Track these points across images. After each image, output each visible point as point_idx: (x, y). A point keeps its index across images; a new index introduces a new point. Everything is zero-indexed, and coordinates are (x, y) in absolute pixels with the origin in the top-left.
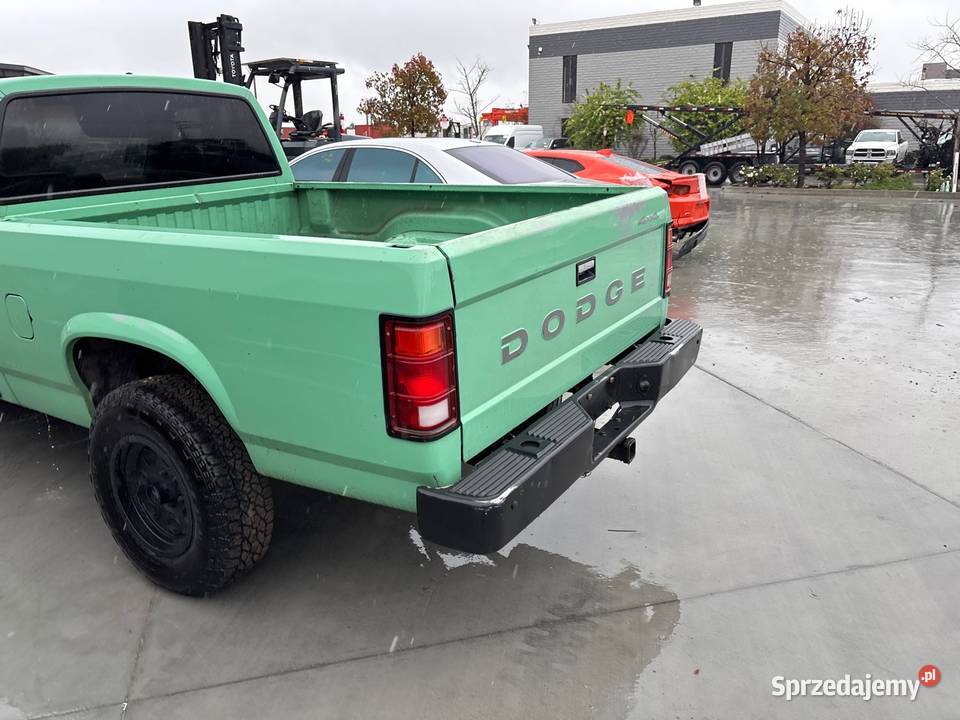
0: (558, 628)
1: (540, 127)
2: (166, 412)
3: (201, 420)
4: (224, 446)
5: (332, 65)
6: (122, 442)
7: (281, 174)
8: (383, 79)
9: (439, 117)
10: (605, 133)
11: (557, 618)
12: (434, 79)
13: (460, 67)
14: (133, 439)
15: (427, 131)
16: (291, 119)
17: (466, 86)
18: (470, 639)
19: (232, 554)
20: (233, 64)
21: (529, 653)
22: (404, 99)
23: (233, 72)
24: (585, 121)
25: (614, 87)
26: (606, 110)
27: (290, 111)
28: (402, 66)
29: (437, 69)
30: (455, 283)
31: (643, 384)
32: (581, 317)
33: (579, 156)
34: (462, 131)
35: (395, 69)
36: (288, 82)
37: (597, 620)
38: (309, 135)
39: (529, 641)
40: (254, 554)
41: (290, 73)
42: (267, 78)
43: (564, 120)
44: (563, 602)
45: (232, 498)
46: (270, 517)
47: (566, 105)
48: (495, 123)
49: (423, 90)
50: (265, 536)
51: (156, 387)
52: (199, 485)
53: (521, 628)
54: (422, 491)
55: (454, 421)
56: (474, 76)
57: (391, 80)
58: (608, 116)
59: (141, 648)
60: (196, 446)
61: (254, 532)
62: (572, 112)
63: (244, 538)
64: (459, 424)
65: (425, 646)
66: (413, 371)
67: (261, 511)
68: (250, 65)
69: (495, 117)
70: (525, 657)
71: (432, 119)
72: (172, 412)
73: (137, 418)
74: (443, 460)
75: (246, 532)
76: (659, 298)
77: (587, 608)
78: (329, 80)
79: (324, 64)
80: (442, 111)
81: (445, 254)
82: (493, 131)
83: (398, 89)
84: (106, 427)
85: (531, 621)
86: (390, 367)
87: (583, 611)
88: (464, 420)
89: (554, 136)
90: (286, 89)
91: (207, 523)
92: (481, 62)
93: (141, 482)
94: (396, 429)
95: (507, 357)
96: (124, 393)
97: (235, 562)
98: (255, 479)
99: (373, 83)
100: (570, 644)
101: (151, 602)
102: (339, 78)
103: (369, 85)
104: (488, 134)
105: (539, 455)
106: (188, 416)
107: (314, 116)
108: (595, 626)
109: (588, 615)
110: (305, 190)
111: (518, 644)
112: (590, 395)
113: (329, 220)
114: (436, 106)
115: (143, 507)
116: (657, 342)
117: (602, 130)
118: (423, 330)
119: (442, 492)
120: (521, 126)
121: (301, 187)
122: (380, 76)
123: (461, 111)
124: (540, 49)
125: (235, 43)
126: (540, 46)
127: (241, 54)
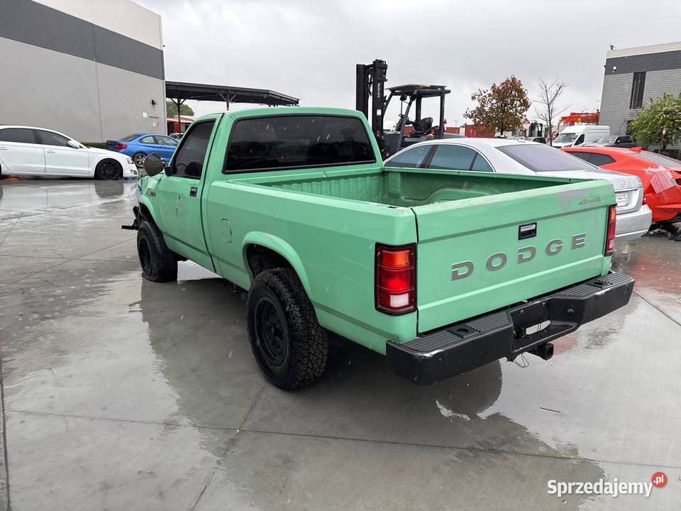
0: (481, 454)
1: (609, 127)
2: (280, 285)
3: (297, 292)
4: (306, 308)
5: (443, 88)
6: (261, 300)
7: (375, 162)
8: (484, 94)
9: (522, 121)
10: (664, 132)
11: (482, 448)
12: (521, 93)
13: (541, 84)
14: (266, 299)
15: (512, 130)
16: (411, 123)
17: (546, 99)
18: (424, 446)
19: (303, 368)
20: (379, 89)
21: (455, 462)
22: (498, 108)
23: (379, 94)
24: (648, 122)
25: (676, 97)
26: (666, 115)
27: (412, 117)
28: (498, 85)
29: (524, 87)
30: (419, 229)
31: (569, 311)
32: (521, 260)
33: (612, 152)
34: (543, 130)
35: (493, 87)
36: (412, 99)
37: (508, 456)
38: (422, 134)
39: (459, 456)
40: (315, 371)
41: (414, 93)
42: (399, 97)
43: (629, 122)
44: (490, 441)
45: (305, 336)
46: (326, 352)
47: (632, 110)
48: (572, 124)
49: (512, 101)
50: (322, 363)
51: (279, 273)
52: (291, 327)
53: (456, 448)
54: (389, 343)
55: (412, 307)
56: (554, 90)
57: (490, 95)
58: (668, 119)
59: (253, 408)
60: (292, 306)
61: (315, 358)
62: (636, 115)
63: (309, 360)
64: (416, 309)
65: (396, 443)
66: (390, 276)
67: (320, 347)
68: (390, 89)
69: (571, 119)
70: (452, 464)
71: (517, 122)
72: (284, 286)
73: (268, 287)
74: (405, 328)
75: (311, 357)
76: (601, 256)
77: (505, 448)
78: (439, 97)
79: (437, 87)
80: (525, 116)
81: (415, 213)
82: (569, 129)
83: (494, 101)
84: (256, 291)
85: (465, 446)
86: (378, 272)
87: (501, 449)
88: (420, 308)
90: (410, 104)
91: (292, 348)
92: (559, 80)
93: (269, 323)
94: (379, 306)
95: (455, 276)
96: (265, 274)
97: (304, 373)
98: (320, 329)
99: (477, 97)
100: (484, 464)
101: (263, 388)
102: (446, 96)
103: (473, 98)
104: (563, 132)
105: (464, 337)
106: (291, 291)
107: (427, 121)
108: (505, 459)
109: (504, 451)
110: (388, 172)
111: (452, 456)
112: (522, 311)
113: (399, 190)
114: (520, 113)
115: (267, 337)
116: (592, 285)
117: (662, 130)
118: (396, 253)
119: (399, 345)
120: (593, 126)
121: (386, 170)
122: (483, 92)
123: (540, 116)
124: (615, 68)
125: (382, 76)
126: (614, 66)
127: (385, 83)
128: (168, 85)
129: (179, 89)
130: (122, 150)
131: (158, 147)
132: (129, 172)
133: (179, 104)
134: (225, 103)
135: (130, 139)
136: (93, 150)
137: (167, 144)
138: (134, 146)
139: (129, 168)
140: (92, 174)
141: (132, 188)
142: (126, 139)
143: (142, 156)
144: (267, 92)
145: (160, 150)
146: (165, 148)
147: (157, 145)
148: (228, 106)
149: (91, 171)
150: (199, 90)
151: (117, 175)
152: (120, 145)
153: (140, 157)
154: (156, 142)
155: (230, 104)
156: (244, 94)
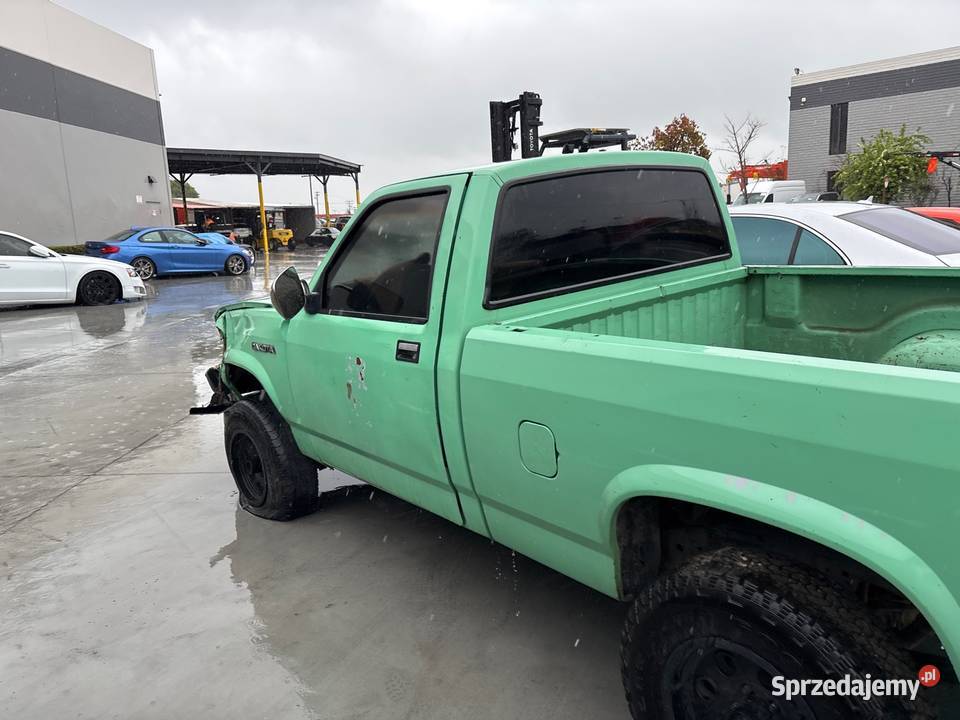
1: (803, 182)
5: (623, 131)
7: (730, 257)
10: (886, 184)
12: (696, 139)
13: (728, 124)
17: (734, 144)
20: (531, 138)
23: (532, 146)
24: (861, 173)
25: (896, 134)
26: (887, 160)
28: (663, 129)
29: (700, 129)
35: (656, 132)
41: (583, 142)
42: (562, 148)
43: (831, 174)
47: (834, 157)
56: (744, 132)
57: (651, 144)
58: (889, 166)
62: (840, 164)
68: (543, 138)
78: (620, 146)
79: (616, 131)
89: (819, 191)
92: (752, 118)
102: (630, 144)
110: (763, 277)
113: (797, 312)
117: (883, 181)
121: (759, 271)
122: (640, 141)
124: (804, 100)
125: (534, 118)
126: (803, 97)
127: (539, 128)
128: (171, 153)
129: (184, 158)
130: (113, 255)
131: (168, 248)
132: (133, 290)
133: (182, 182)
134: (256, 176)
135: (122, 238)
136: (70, 258)
137: (182, 242)
138: (131, 247)
139: (131, 283)
140: (73, 297)
141: (138, 315)
142: (115, 238)
143: (145, 263)
144: (316, 157)
145: (173, 251)
146: (179, 248)
147: (167, 245)
148: (260, 181)
149: (70, 292)
150: (216, 159)
151: (113, 295)
152: (107, 247)
153: (141, 264)
154: (165, 240)
155: (262, 178)
156: (284, 162)
